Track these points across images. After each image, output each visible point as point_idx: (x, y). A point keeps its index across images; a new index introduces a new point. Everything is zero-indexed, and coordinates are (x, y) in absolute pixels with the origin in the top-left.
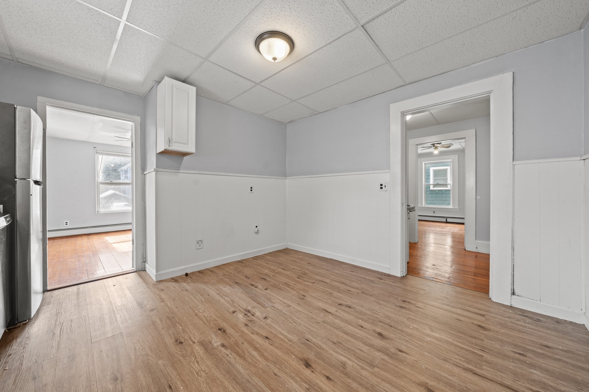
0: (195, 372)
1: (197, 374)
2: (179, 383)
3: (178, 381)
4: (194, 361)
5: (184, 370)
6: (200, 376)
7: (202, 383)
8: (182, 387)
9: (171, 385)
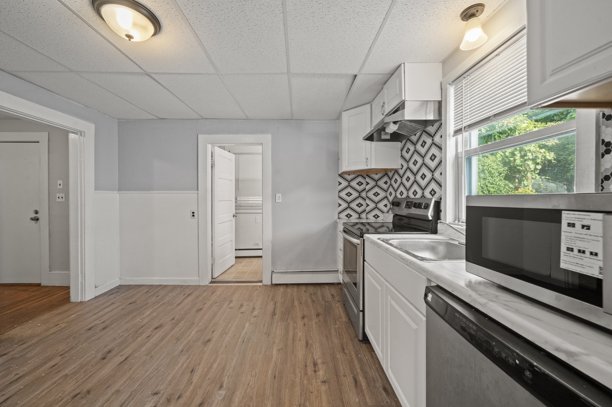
0: (256, 378)
1: (256, 376)
2: (269, 376)
3: (269, 378)
4: (249, 388)
5: (260, 385)
6: (256, 372)
7: (259, 368)
8: (269, 373)
9: (273, 378)
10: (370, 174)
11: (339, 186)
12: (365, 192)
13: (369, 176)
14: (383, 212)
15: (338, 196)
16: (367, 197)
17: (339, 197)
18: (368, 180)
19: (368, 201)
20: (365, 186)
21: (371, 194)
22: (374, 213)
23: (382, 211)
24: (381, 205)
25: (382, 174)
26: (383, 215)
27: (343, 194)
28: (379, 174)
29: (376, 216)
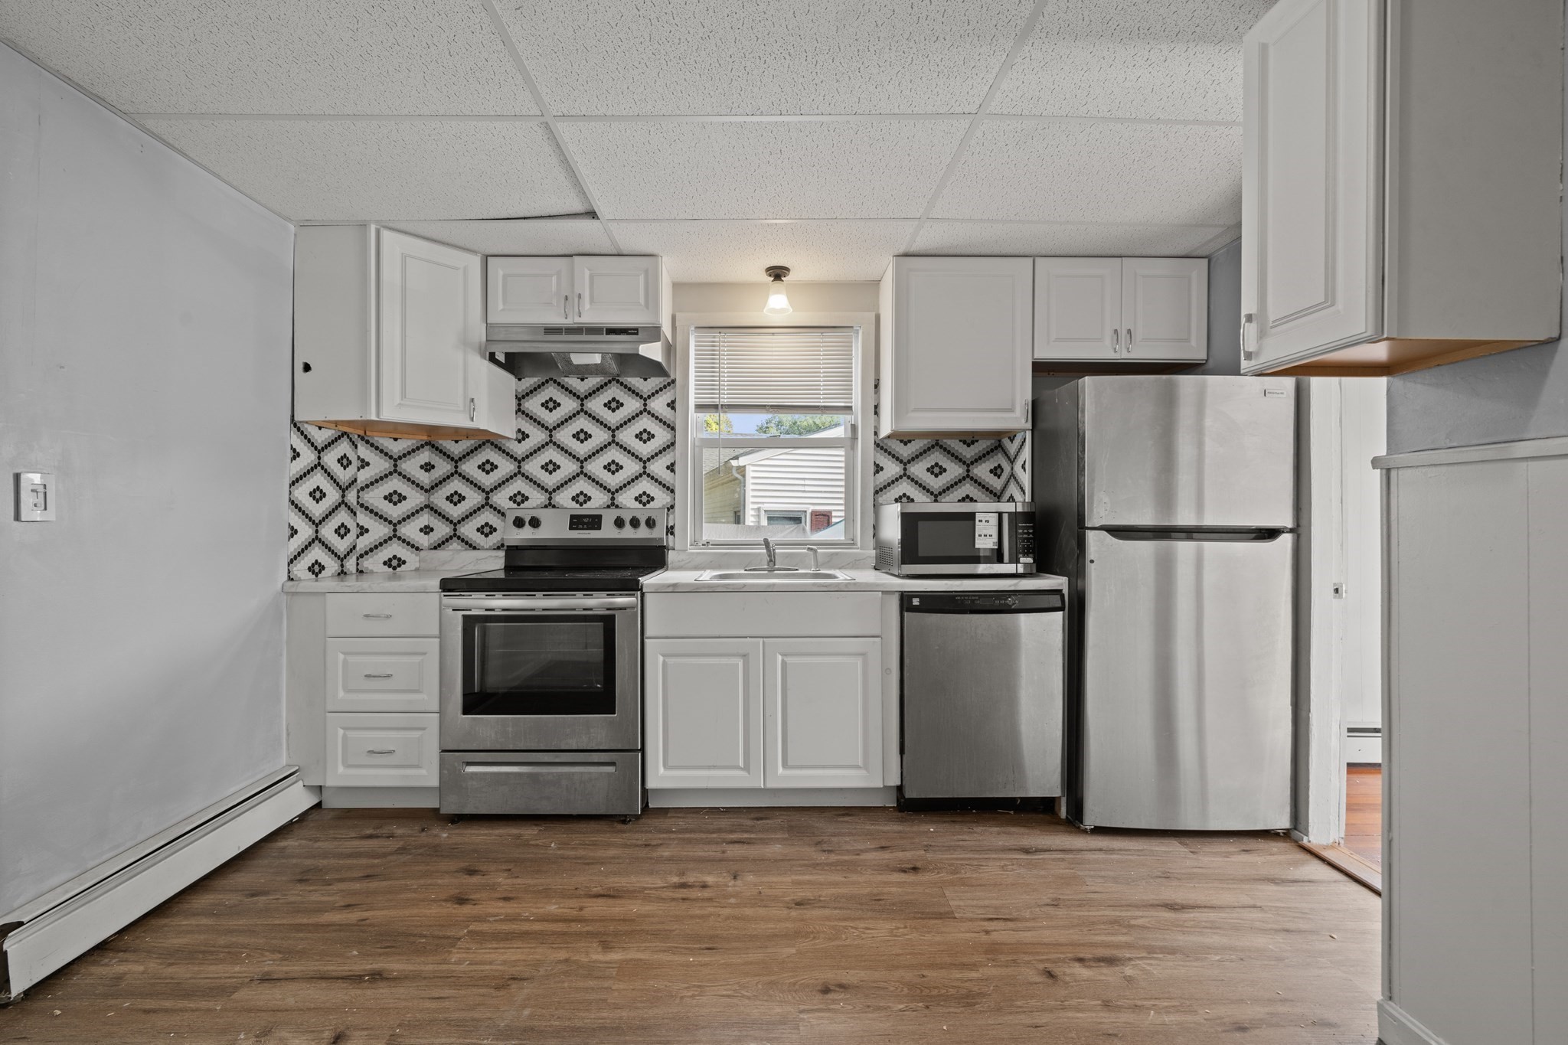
10: (372, 437)
11: (294, 461)
12: (355, 491)
13: (367, 442)
14: (417, 549)
15: (288, 500)
16: (362, 506)
17: (293, 502)
18: (364, 451)
19: (364, 519)
20: (356, 470)
21: (375, 497)
22: (386, 553)
23: (413, 546)
24: (411, 530)
25: (414, 442)
26: (416, 555)
27: (302, 493)
28: (405, 440)
29: (395, 563)
